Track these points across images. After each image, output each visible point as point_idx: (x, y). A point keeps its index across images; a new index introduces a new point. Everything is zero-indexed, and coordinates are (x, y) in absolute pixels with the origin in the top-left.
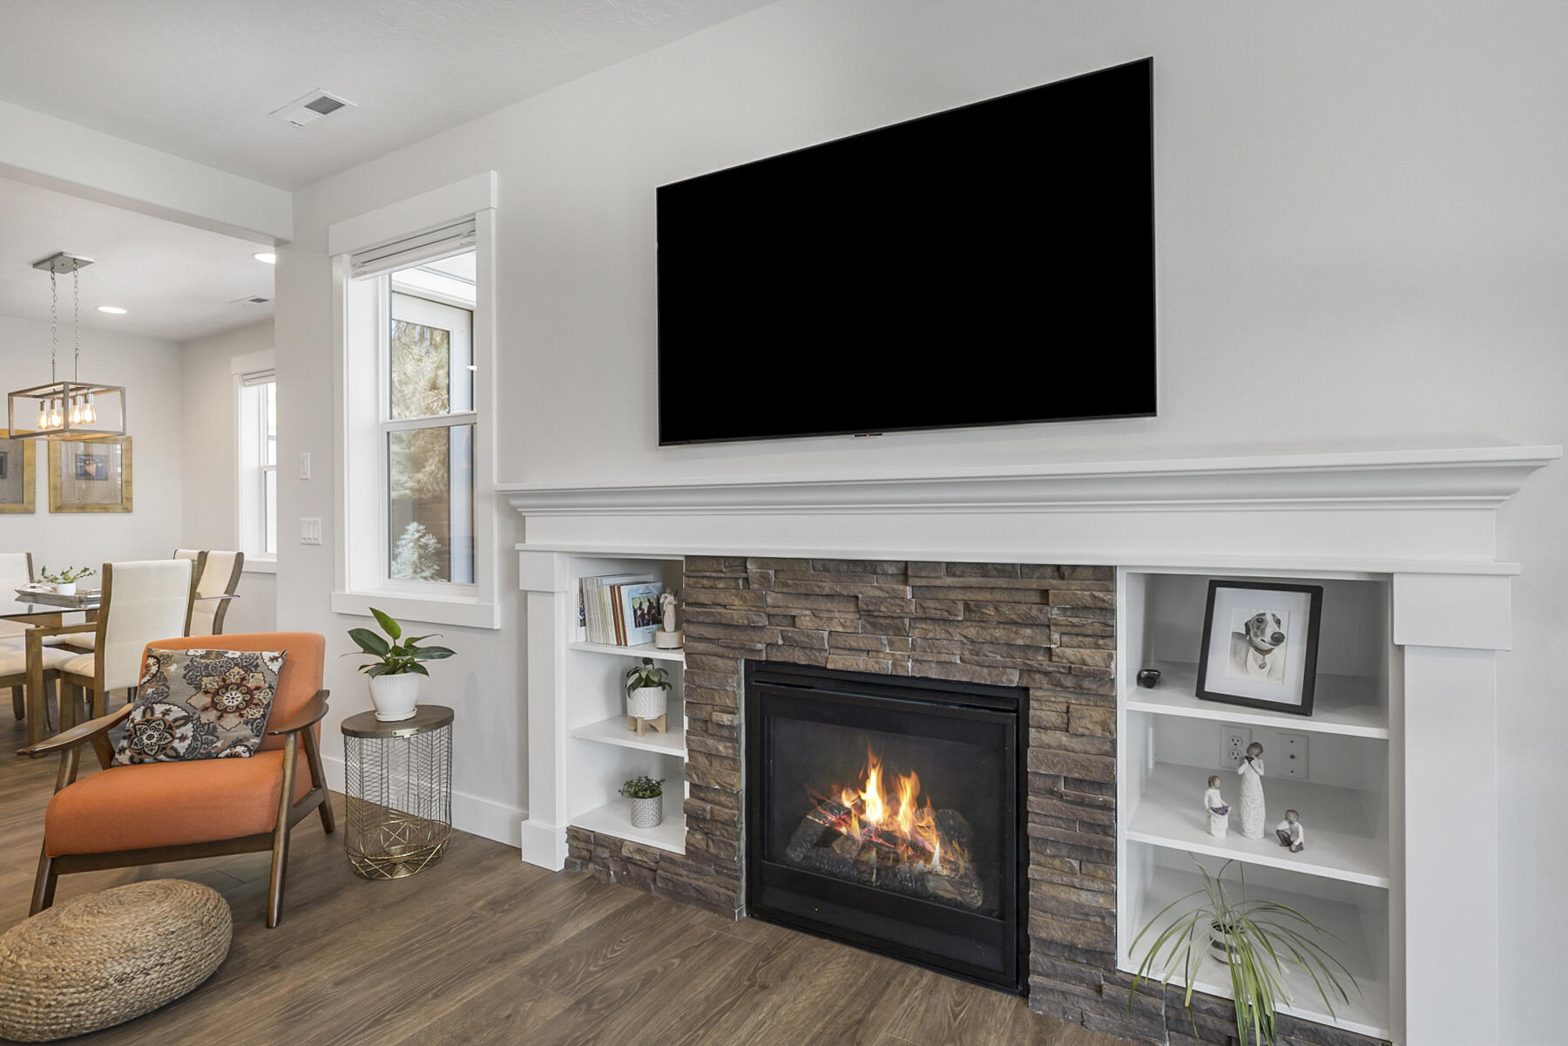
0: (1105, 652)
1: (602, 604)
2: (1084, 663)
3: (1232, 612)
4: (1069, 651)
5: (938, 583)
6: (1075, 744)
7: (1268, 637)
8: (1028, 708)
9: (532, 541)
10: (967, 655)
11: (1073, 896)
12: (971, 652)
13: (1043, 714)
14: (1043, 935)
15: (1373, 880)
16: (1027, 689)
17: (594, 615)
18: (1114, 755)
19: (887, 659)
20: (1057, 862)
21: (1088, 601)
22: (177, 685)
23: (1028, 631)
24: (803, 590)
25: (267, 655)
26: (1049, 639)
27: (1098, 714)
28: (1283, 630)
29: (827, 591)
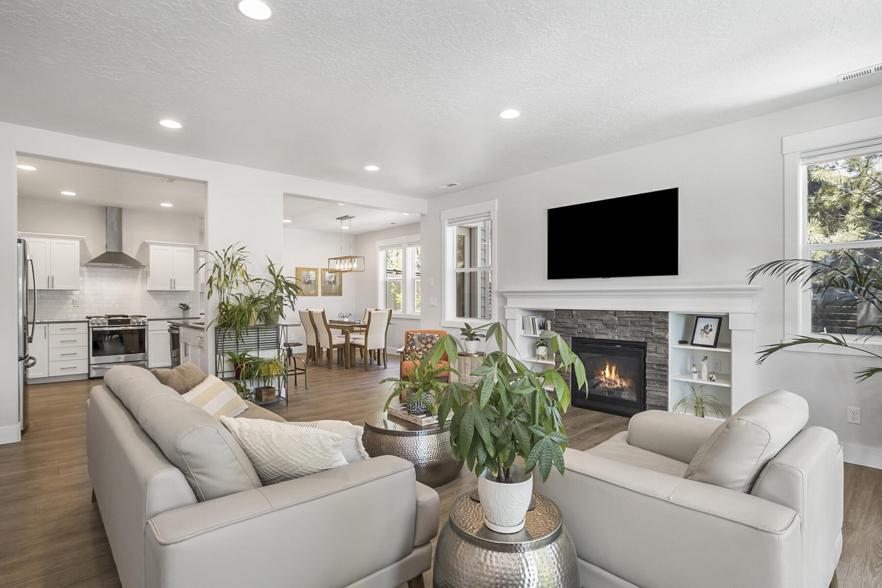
0: (665, 333)
1: (529, 324)
2: (660, 335)
3: (702, 323)
4: (656, 333)
5: (624, 316)
6: (658, 356)
7: (709, 330)
8: (646, 347)
9: (508, 305)
10: (631, 334)
11: (657, 393)
12: (632, 334)
13: (650, 349)
14: (649, 403)
15: (727, 385)
16: (646, 343)
17: (526, 326)
18: (668, 358)
19: (610, 336)
20: (653, 385)
21: (661, 320)
22: (417, 341)
23: (647, 328)
24: (588, 318)
25: (436, 335)
26: (652, 330)
27: (664, 348)
28: (712, 328)
29: (594, 318)
